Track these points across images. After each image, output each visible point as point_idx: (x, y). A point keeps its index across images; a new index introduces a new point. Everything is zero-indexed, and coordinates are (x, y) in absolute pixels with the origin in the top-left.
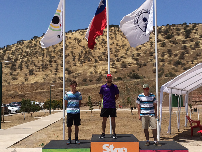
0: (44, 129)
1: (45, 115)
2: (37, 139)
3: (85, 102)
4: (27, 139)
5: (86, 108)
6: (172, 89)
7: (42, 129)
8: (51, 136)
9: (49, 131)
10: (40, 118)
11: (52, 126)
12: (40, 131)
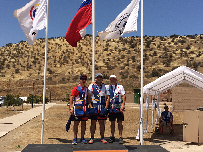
0: (24, 125)
1: (27, 109)
2: (14, 138)
3: (63, 98)
4: (4, 138)
5: (64, 103)
6: (149, 90)
7: (21, 125)
8: (29, 134)
9: (28, 128)
10: (22, 112)
11: (32, 121)
12: (19, 128)
